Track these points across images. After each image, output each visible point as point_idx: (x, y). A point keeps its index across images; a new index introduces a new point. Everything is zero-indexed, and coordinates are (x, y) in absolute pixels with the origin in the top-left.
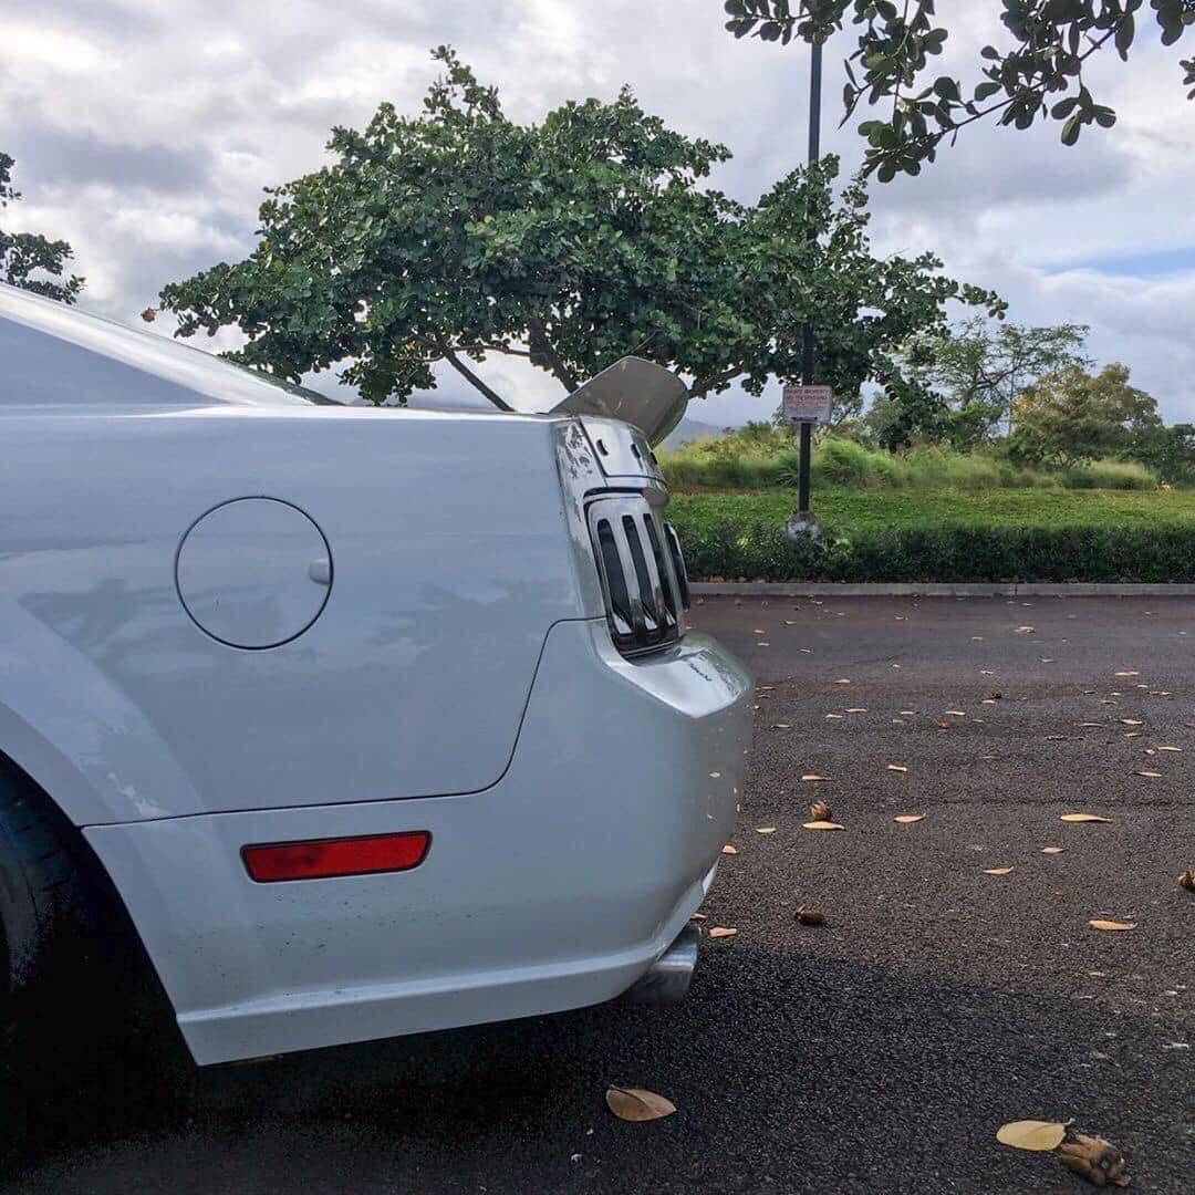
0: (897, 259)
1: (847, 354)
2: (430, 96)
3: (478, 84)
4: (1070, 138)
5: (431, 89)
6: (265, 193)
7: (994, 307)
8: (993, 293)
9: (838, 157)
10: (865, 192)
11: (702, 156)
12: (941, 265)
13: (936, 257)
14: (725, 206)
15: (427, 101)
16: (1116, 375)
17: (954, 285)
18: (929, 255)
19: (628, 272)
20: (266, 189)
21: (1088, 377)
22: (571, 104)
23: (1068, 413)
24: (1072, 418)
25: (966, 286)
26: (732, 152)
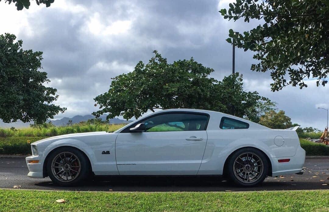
0: (249, 92)
1: (240, 110)
2: (151, 59)
3: (162, 57)
4: (301, 88)
5: (152, 58)
6: (111, 79)
7: (268, 101)
8: (268, 98)
9: (239, 73)
10: (242, 79)
11: (209, 71)
12: (258, 94)
13: (257, 92)
14: (214, 81)
15: (150, 61)
16: (282, 113)
17: (260, 97)
18: (256, 92)
19: (199, 95)
20: (111, 78)
21: (276, 113)
22: (180, 60)
23: (274, 121)
24: (275, 122)
25: (262, 97)
26: (214, 70)
